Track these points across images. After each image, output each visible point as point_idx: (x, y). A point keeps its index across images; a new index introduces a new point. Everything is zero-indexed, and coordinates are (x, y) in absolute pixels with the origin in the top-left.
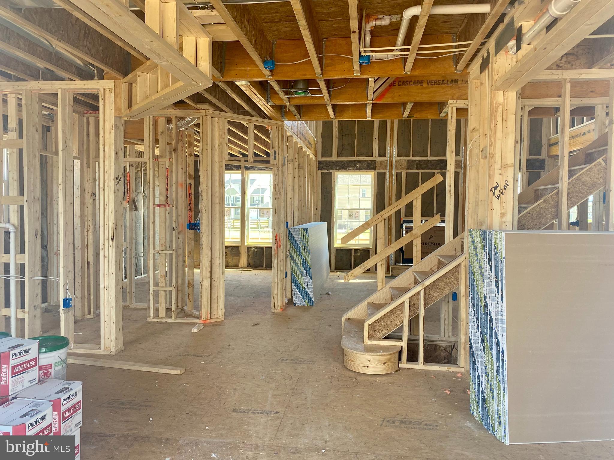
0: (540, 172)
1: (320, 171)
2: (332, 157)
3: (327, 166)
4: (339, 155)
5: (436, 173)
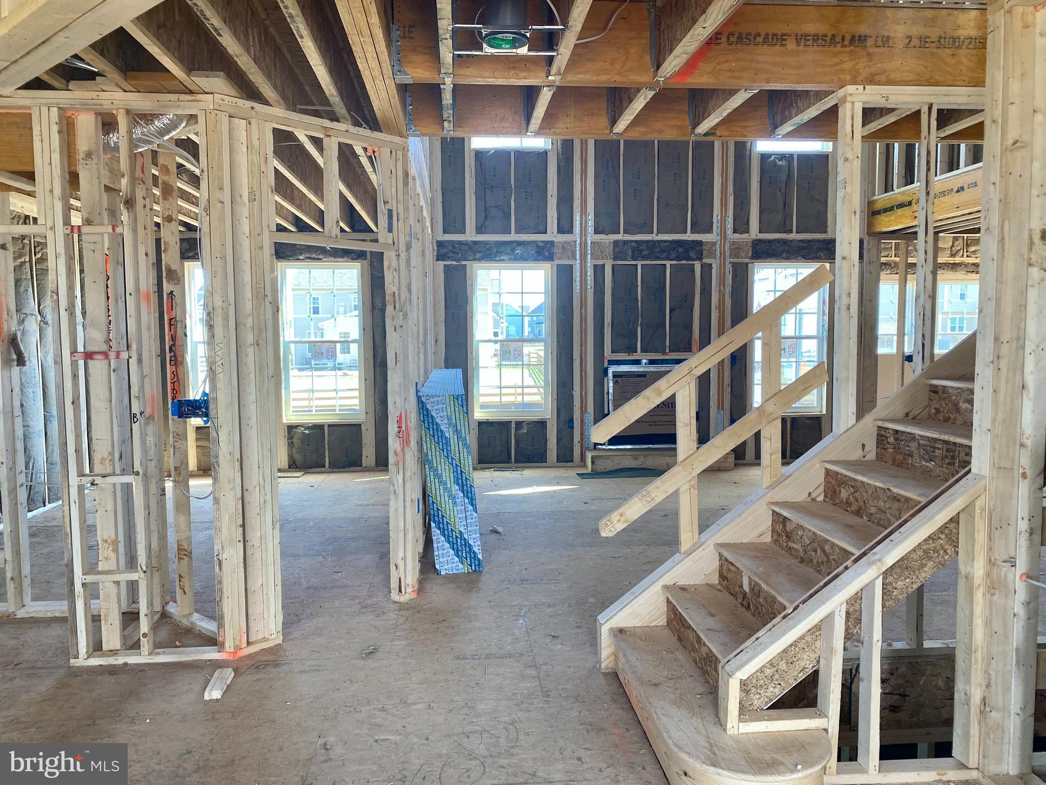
1: (441, 264)
2: (464, 233)
3: (454, 252)
4: (480, 230)
5: (668, 266)
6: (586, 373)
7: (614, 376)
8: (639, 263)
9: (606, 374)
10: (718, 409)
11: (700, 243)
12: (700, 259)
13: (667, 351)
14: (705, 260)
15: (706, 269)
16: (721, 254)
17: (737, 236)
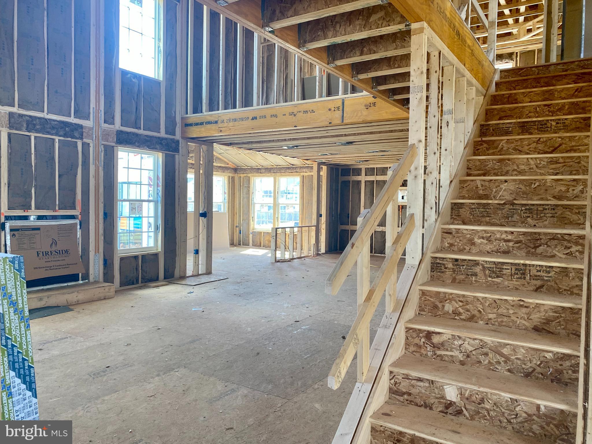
0: (174, 155)
5: (57, 140)
7: (11, 230)
8: (33, 135)
9: (3, 228)
11: (81, 127)
12: (82, 139)
13: (57, 208)
14: (85, 140)
15: (86, 146)
16: (96, 137)
17: (106, 125)
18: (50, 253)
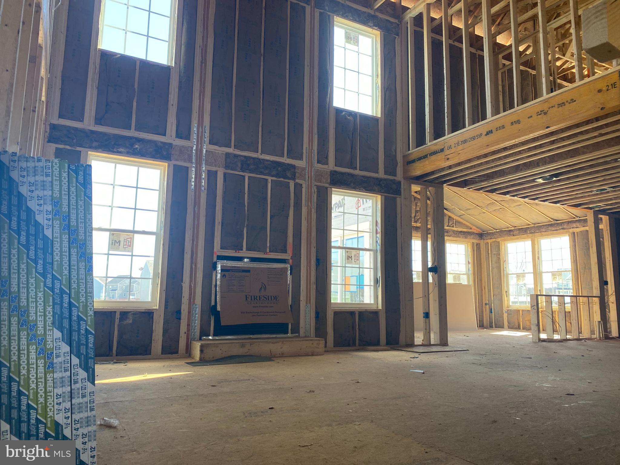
0: (395, 198)
1: (53, 147)
2: (82, 121)
3: (69, 137)
4: (99, 121)
5: (270, 181)
6: (196, 266)
7: (222, 270)
8: (247, 175)
9: (215, 268)
10: (307, 303)
11: (294, 167)
12: (294, 179)
13: (268, 250)
14: (297, 181)
15: (298, 187)
16: (308, 177)
17: (320, 165)
18: (258, 298)
